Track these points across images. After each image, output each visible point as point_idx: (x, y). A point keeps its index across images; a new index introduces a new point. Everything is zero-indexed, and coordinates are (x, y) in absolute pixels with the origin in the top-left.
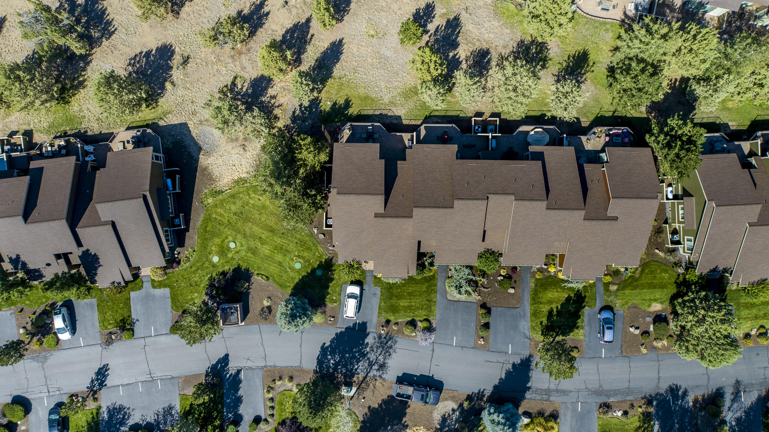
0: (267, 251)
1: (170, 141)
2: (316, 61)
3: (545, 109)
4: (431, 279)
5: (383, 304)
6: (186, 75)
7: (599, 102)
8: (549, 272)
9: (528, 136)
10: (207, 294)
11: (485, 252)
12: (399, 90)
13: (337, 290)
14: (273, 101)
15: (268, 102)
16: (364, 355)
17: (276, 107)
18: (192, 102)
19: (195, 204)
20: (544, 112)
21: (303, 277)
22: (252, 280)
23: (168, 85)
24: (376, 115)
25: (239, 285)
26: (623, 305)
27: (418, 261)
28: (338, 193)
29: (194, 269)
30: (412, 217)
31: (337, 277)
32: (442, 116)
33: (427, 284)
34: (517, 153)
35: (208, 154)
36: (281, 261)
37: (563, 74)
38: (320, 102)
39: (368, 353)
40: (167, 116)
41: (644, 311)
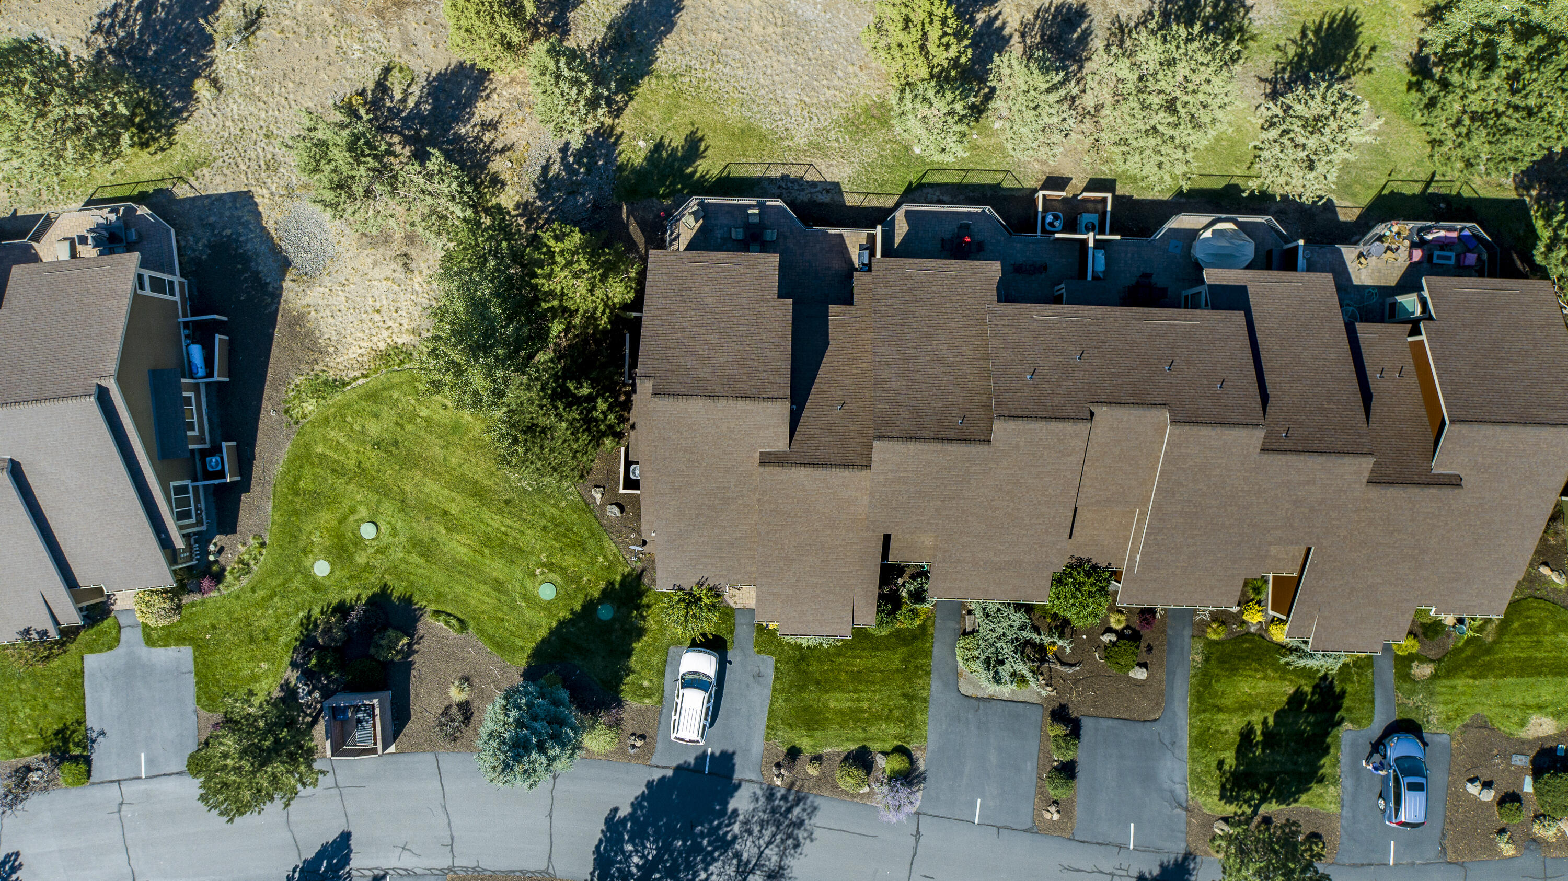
0: (464, 550)
1: (205, 241)
2: (610, 27)
3: (1238, 172)
4: (915, 638)
5: (780, 703)
6: (253, 60)
7: (1386, 155)
8: (1244, 622)
9: (1196, 244)
10: (294, 665)
11: (1071, 566)
12: (836, 113)
13: (655, 660)
14: (488, 136)
15: (476, 138)
16: (725, 844)
17: (496, 152)
18: (267, 136)
19: (269, 415)
20: (1234, 181)
21: (561, 623)
22: (421, 628)
23: (201, 87)
24: (771, 180)
25: (383, 642)
26: (1449, 719)
27: (880, 587)
28: (656, 394)
29: (261, 593)
30: (868, 466)
31: (655, 627)
32: (953, 185)
33: (904, 649)
34: (1165, 290)
35: (307, 278)
36: (502, 578)
37: (1286, 76)
38: (616, 144)
39: (735, 838)
40: (198, 172)
41: (1509, 738)
